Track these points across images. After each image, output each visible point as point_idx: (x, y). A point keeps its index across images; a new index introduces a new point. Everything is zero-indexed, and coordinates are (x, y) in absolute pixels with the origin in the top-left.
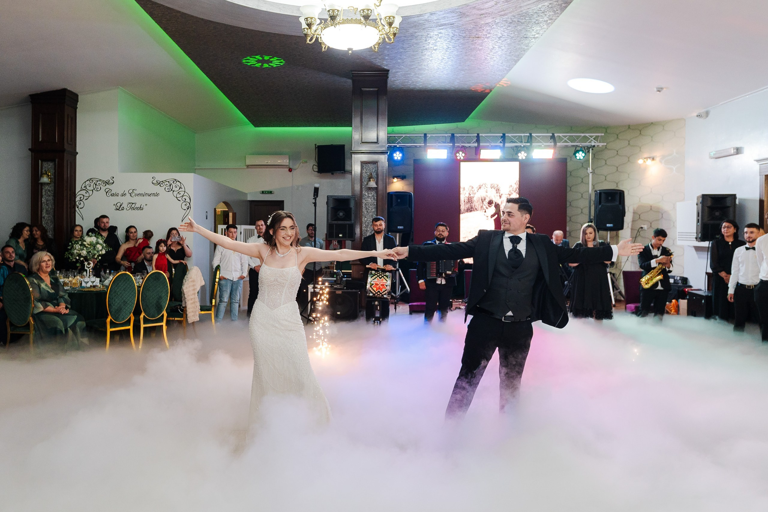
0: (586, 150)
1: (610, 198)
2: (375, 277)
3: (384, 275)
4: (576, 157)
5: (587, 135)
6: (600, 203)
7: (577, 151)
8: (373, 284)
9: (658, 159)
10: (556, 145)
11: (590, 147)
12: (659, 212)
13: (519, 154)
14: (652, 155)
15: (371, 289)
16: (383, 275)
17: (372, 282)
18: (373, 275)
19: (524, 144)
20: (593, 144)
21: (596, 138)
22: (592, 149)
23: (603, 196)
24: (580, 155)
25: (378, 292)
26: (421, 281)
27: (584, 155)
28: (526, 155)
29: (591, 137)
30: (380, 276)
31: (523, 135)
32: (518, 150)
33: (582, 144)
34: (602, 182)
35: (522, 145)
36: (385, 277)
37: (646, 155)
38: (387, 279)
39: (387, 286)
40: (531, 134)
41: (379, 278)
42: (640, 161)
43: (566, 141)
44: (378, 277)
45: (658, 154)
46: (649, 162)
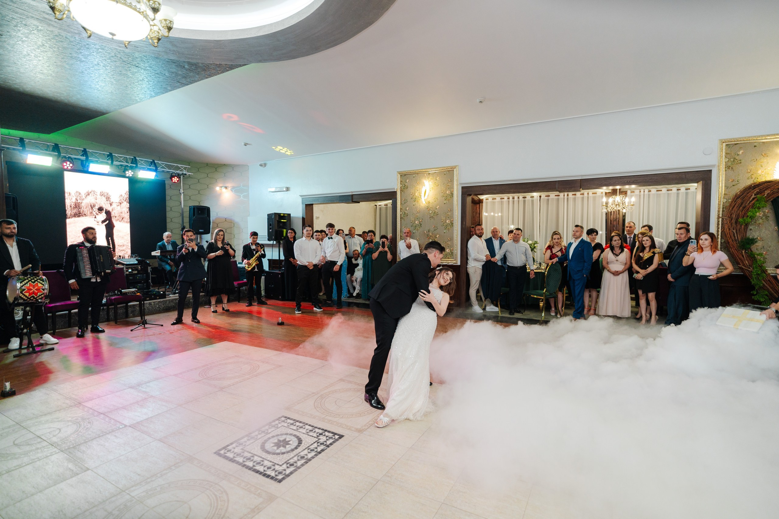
0: (178, 176)
1: (200, 212)
2: (25, 282)
3: (38, 279)
4: (172, 180)
5: (179, 165)
6: (194, 215)
7: (172, 177)
8: (24, 290)
9: (229, 188)
10: (157, 169)
11: (181, 175)
12: (232, 223)
13: (127, 172)
14: (227, 185)
15: (21, 295)
16: (35, 279)
17: (23, 288)
18: (22, 280)
19: (131, 165)
20: (184, 173)
21: (185, 168)
22: (184, 176)
23: (196, 210)
24: (175, 179)
25: (31, 297)
26: (72, 281)
27: (178, 179)
28: (132, 173)
29: (182, 167)
30: (33, 281)
31: (128, 157)
32: (126, 169)
33: (177, 172)
34: (187, 200)
35: (130, 165)
36: (39, 281)
37: (221, 185)
38: (43, 283)
39: (44, 290)
40: (135, 158)
41: (32, 282)
42: (218, 189)
43: (163, 167)
44: (30, 282)
45: (229, 185)
46: (224, 190)
